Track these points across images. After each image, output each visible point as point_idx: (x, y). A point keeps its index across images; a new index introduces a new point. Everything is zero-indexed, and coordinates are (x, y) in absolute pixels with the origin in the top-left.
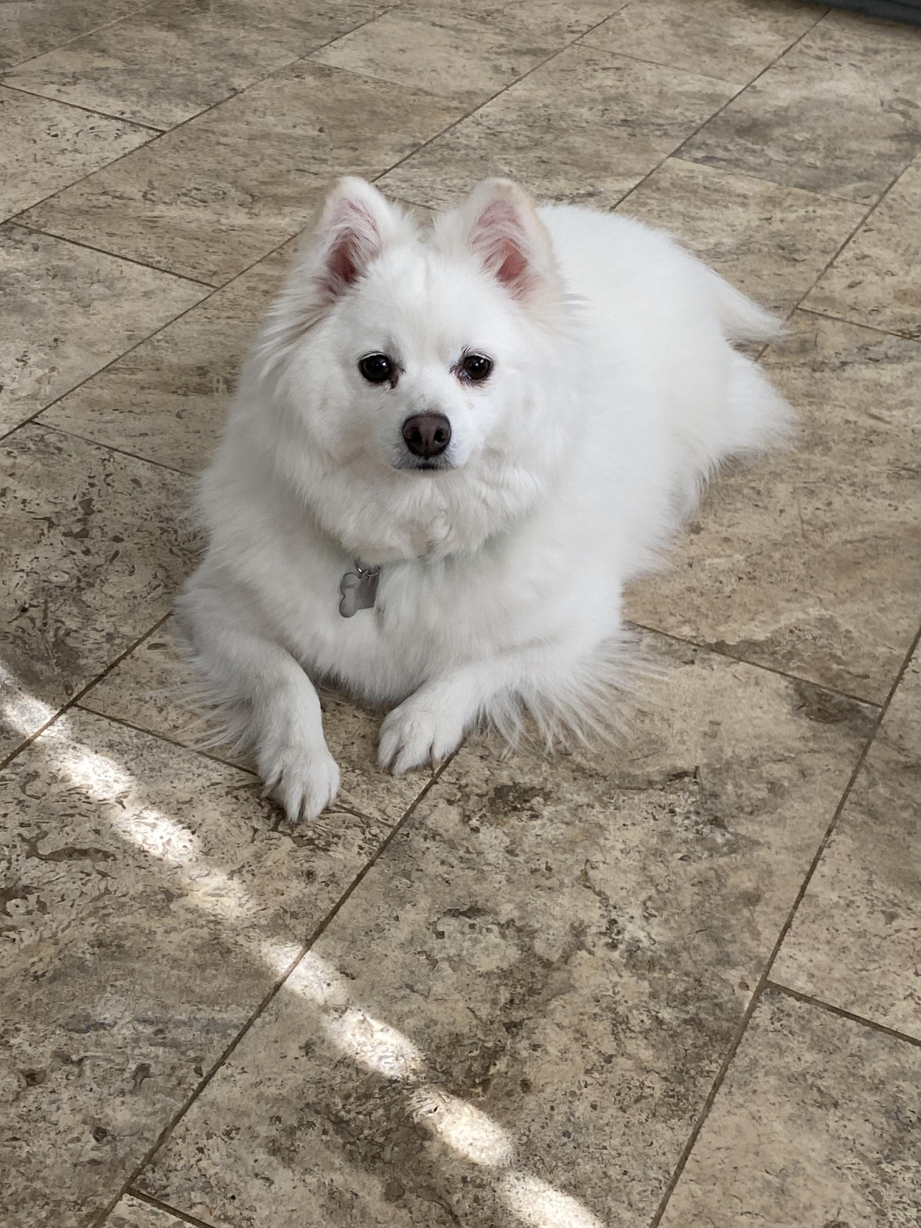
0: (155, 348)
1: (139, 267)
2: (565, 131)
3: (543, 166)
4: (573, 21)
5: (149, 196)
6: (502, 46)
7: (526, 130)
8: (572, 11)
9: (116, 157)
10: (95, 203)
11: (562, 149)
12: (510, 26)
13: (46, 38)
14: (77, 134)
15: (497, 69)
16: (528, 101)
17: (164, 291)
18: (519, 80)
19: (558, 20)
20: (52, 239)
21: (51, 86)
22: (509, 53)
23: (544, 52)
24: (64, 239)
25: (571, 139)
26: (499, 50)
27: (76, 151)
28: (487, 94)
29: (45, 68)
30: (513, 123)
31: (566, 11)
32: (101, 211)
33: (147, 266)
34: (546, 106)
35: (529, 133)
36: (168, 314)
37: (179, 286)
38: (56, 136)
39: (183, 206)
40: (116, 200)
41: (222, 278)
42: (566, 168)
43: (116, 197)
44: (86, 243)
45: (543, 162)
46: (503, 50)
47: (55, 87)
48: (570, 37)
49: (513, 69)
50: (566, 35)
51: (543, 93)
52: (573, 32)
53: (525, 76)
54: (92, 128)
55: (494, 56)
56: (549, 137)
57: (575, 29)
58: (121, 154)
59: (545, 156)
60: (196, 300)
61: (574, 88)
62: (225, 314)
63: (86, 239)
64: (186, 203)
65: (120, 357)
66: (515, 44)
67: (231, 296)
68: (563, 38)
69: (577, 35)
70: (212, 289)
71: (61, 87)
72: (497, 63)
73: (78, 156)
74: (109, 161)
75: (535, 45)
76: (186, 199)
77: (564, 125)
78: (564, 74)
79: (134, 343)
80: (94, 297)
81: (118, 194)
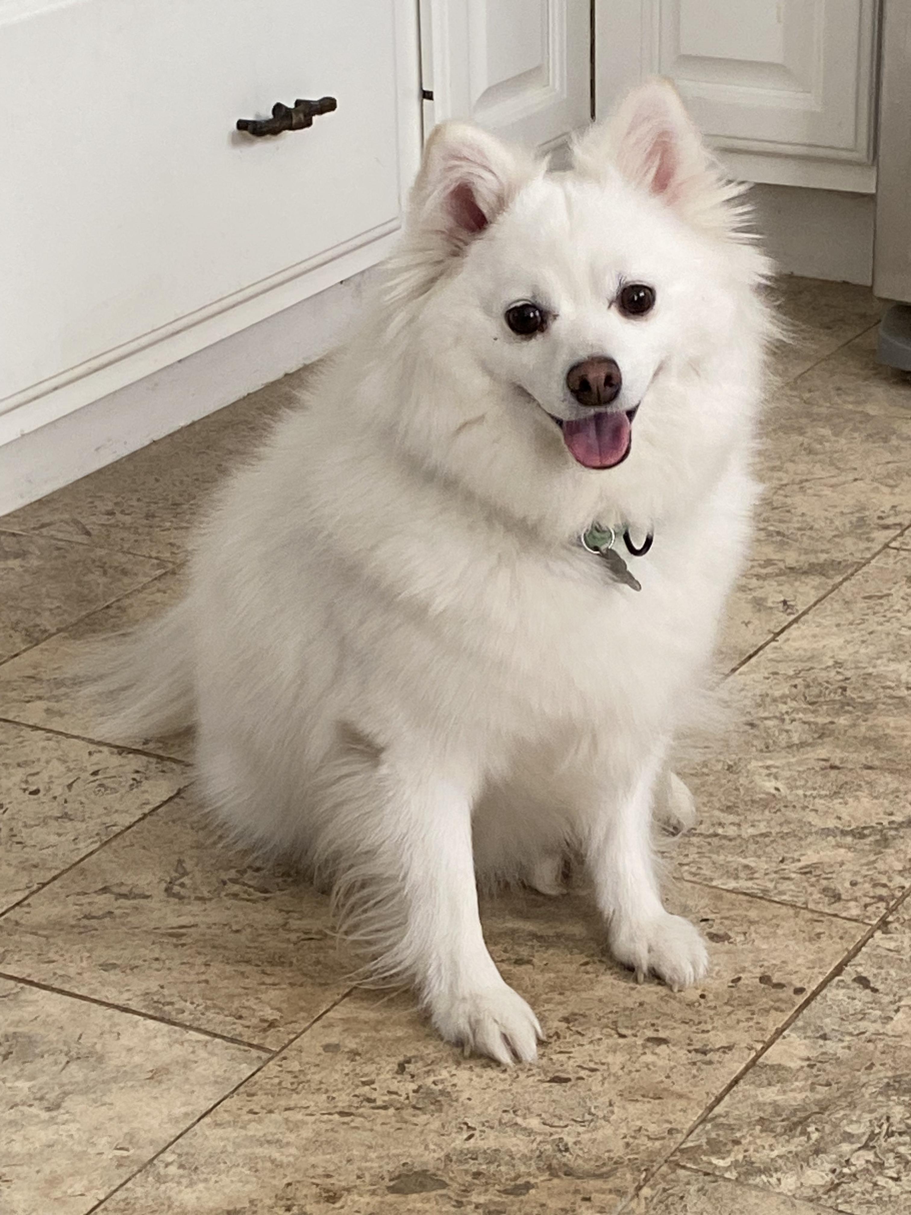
0: (160, 1179)
1: (150, 1022)
2: (869, 707)
3: (833, 773)
4: (887, 507)
5: (176, 889)
6: (769, 562)
7: (804, 711)
8: (886, 490)
9: (128, 820)
10: (87, 909)
11: (866, 741)
12: (782, 527)
13: (38, 621)
14: (70, 786)
15: (759, 604)
16: (812, 658)
17: (185, 1066)
18: (796, 621)
19: (863, 509)
20: (12, 983)
21: (39, 703)
22: (781, 573)
23: (836, 565)
24: (31, 983)
25: (881, 720)
26: (764, 571)
27: (66, 816)
28: (741, 654)
29: (31, 672)
30: (783, 699)
31: (876, 490)
32: (94, 922)
33: (162, 1020)
34: (838, 664)
35: (810, 718)
36: (189, 1109)
37: (212, 1054)
38: (36, 792)
39: (229, 902)
40: (122, 902)
41: (283, 1033)
42: (871, 775)
43: (125, 896)
44: (67, 987)
45: (833, 767)
46: (769, 570)
47: (41, 705)
48: (882, 536)
49: (785, 602)
50: (876, 534)
51: (835, 642)
52: (887, 527)
53: (805, 613)
54: (95, 773)
55: (754, 582)
56: (843, 721)
57: (890, 521)
58: (138, 815)
59: (836, 757)
60: (236, 1080)
61: (887, 627)
62: (283, 1103)
63: (66, 978)
64: (235, 896)
65: (101, 1202)
66: (791, 558)
67: (295, 1066)
68: (868, 540)
69: (892, 533)
70: (265, 1056)
71: (52, 704)
72: (758, 594)
73: (69, 824)
74: (116, 829)
75: (823, 557)
76: (236, 888)
77: (869, 697)
78: (872, 602)
79: (125, 1173)
80: (69, 1088)
81: (124, 890)
